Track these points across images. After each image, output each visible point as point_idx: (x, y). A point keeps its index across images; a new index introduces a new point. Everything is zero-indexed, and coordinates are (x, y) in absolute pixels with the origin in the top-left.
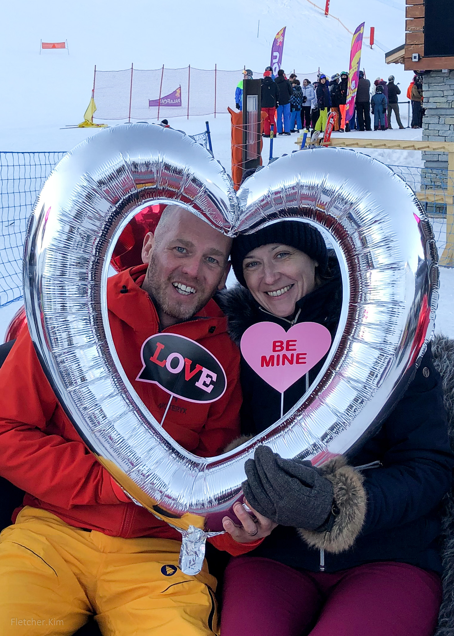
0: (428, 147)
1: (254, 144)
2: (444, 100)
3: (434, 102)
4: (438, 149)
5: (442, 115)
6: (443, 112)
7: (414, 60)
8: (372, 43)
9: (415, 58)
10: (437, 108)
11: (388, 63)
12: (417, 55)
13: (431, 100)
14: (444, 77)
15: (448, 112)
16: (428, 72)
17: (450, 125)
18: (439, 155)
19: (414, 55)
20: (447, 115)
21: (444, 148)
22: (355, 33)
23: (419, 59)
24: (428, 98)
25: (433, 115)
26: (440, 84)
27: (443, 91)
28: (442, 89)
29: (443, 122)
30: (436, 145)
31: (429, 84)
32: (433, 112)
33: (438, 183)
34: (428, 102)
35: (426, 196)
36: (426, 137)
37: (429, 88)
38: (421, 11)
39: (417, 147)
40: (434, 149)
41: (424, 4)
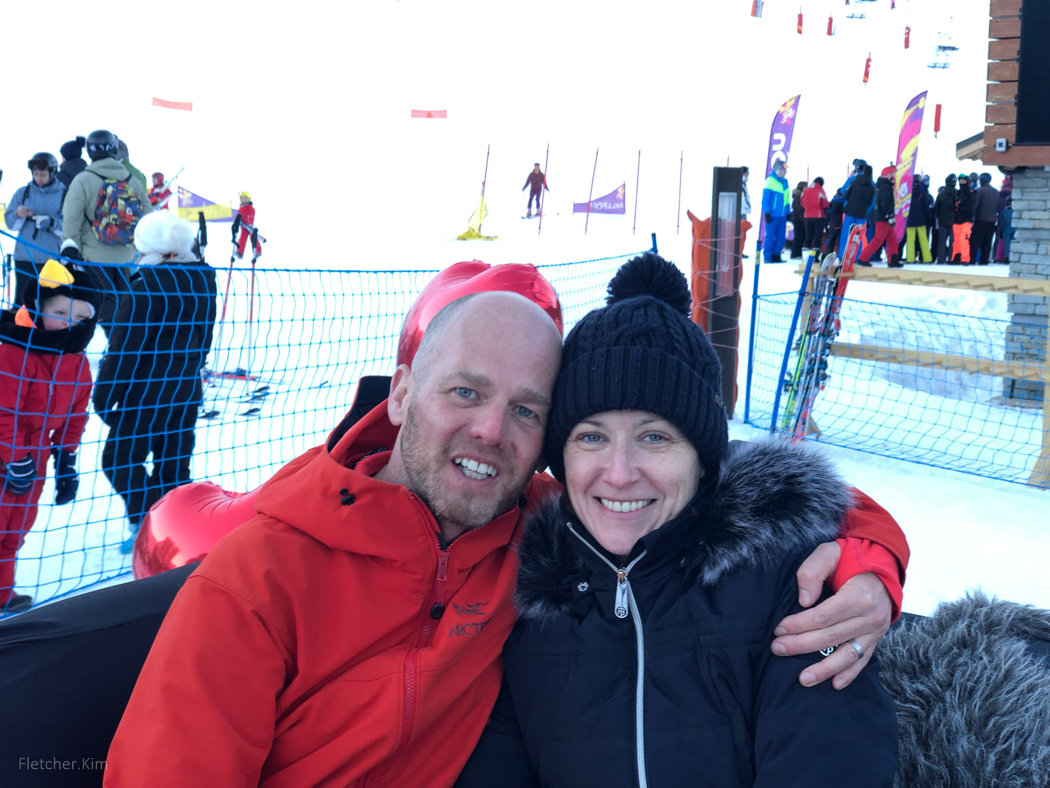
0: (1016, 287)
1: (729, 272)
2: (1047, 215)
3: (1030, 219)
5: (1043, 240)
7: (998, 149)
9: (1001, 145)
10: (1034, 229)
11: (960, 159)
12: (1003, 141)
13: (1026, 215)
14: (1047, 178)
16: (1021, 170)
18: (1036, 304)
19: (999, 140)
21: (1041, 289)
22: (909, 107)
23: (1008, 147)
24: (1021, 211)
25: (1028, 240)
26: (1040, 190)
28: (1043, 198)
29: (1044, 252)
30: (1027, 283)
31: (1023, 189)
32: (1028, 234)
33: (1033, 350)
34: (1020, 218)
35: (1010, 369)
36: (1016, 274)
37: (1024, 196)
38: (1012, 71)
39: (997, 286)
40: (1025, 291)
41: (1017, 60)
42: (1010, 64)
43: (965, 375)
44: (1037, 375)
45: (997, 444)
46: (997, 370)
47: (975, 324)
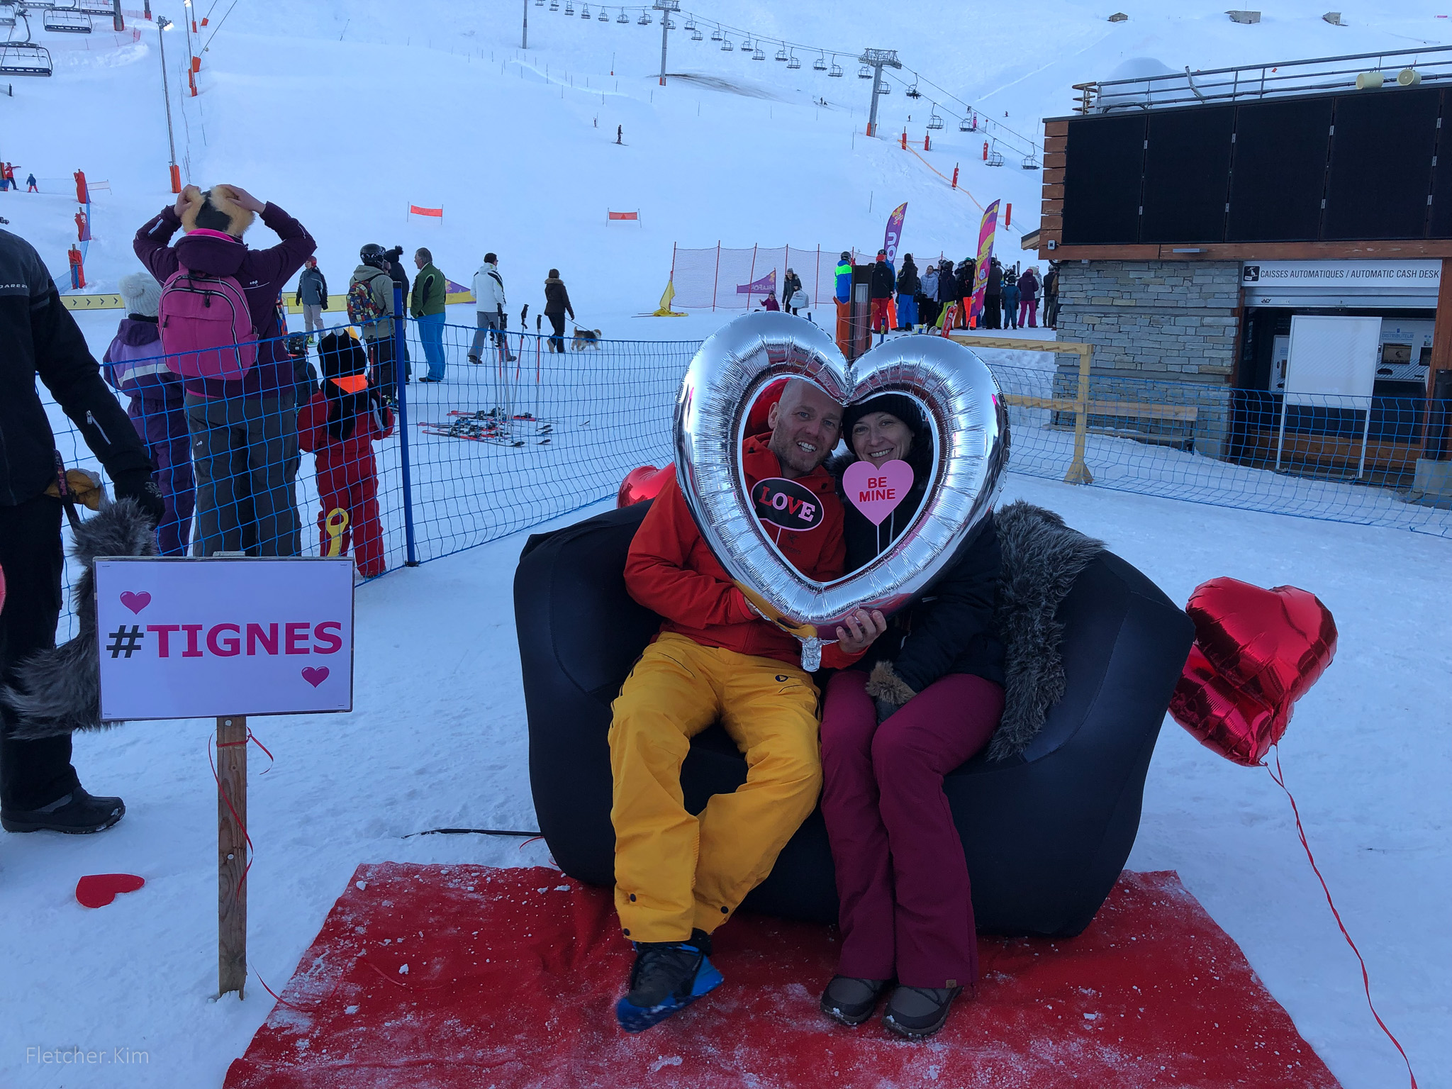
0: (1058, 348)
2: (1083, 295)
3: (1071, 298)
4: (1068, 350)
5: (1080, 312)
6: (1081, 309)
7: (1049, 248)
8: (1008, 223)
9: (1051, 245)
10: (1074, 305)
11: (1025, 249)
12: (1053, 242)
13: (1068, 295)
14: (1083, 269)
15: (1088, 309)
16: (1065, 263)
17: (1089, 324)
20: (1085, 313)
21: (1075, 349)
22: (986, 213)
23: (1056, 246)
24: (1065, 292)
25: (1070, 313)
26: (1078, 277)
27: (1081, 285)
28: (1080, 283)
29: (1080, 321)
30: (1065, 346)
31: (1066, 276)
32: (1070, 309)
34: (1064, 297)
36: (1061, 337)
37: (1066, 280)
38: (1060, 192)
39: (1046, 347)
40: (1064, 351)
41: (1063, 183)
42: (1059, 186)
43: (1024, 408)
44: (1071, 408)
45: (1043, 454)
46: (1044, 405)
47: (1031, 374)
